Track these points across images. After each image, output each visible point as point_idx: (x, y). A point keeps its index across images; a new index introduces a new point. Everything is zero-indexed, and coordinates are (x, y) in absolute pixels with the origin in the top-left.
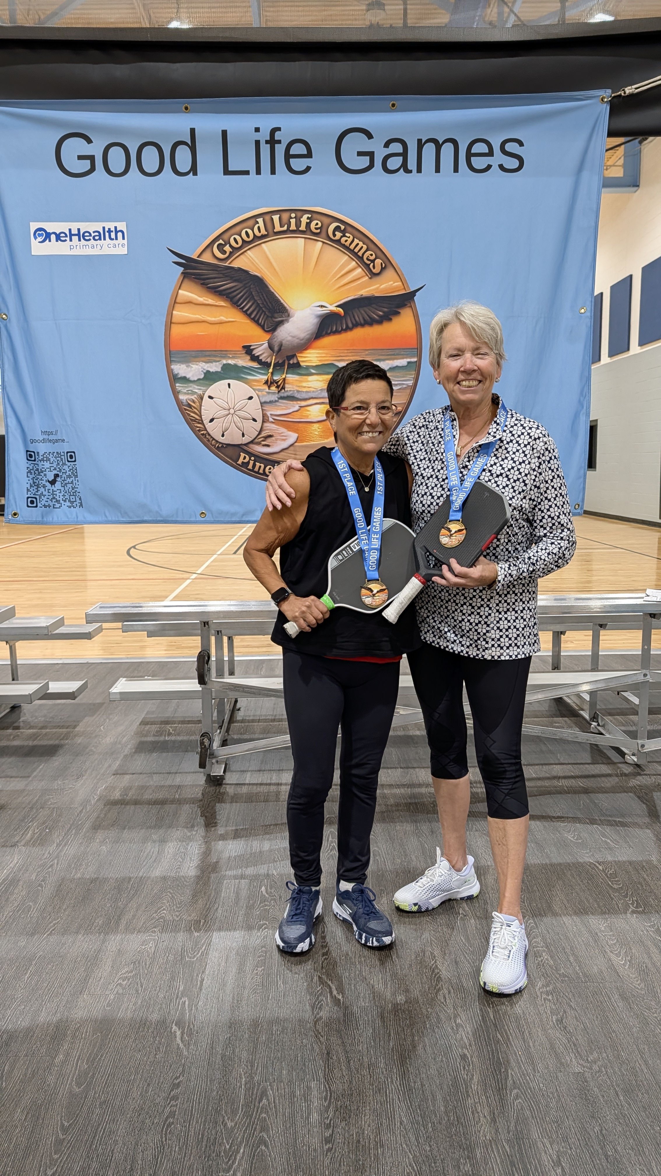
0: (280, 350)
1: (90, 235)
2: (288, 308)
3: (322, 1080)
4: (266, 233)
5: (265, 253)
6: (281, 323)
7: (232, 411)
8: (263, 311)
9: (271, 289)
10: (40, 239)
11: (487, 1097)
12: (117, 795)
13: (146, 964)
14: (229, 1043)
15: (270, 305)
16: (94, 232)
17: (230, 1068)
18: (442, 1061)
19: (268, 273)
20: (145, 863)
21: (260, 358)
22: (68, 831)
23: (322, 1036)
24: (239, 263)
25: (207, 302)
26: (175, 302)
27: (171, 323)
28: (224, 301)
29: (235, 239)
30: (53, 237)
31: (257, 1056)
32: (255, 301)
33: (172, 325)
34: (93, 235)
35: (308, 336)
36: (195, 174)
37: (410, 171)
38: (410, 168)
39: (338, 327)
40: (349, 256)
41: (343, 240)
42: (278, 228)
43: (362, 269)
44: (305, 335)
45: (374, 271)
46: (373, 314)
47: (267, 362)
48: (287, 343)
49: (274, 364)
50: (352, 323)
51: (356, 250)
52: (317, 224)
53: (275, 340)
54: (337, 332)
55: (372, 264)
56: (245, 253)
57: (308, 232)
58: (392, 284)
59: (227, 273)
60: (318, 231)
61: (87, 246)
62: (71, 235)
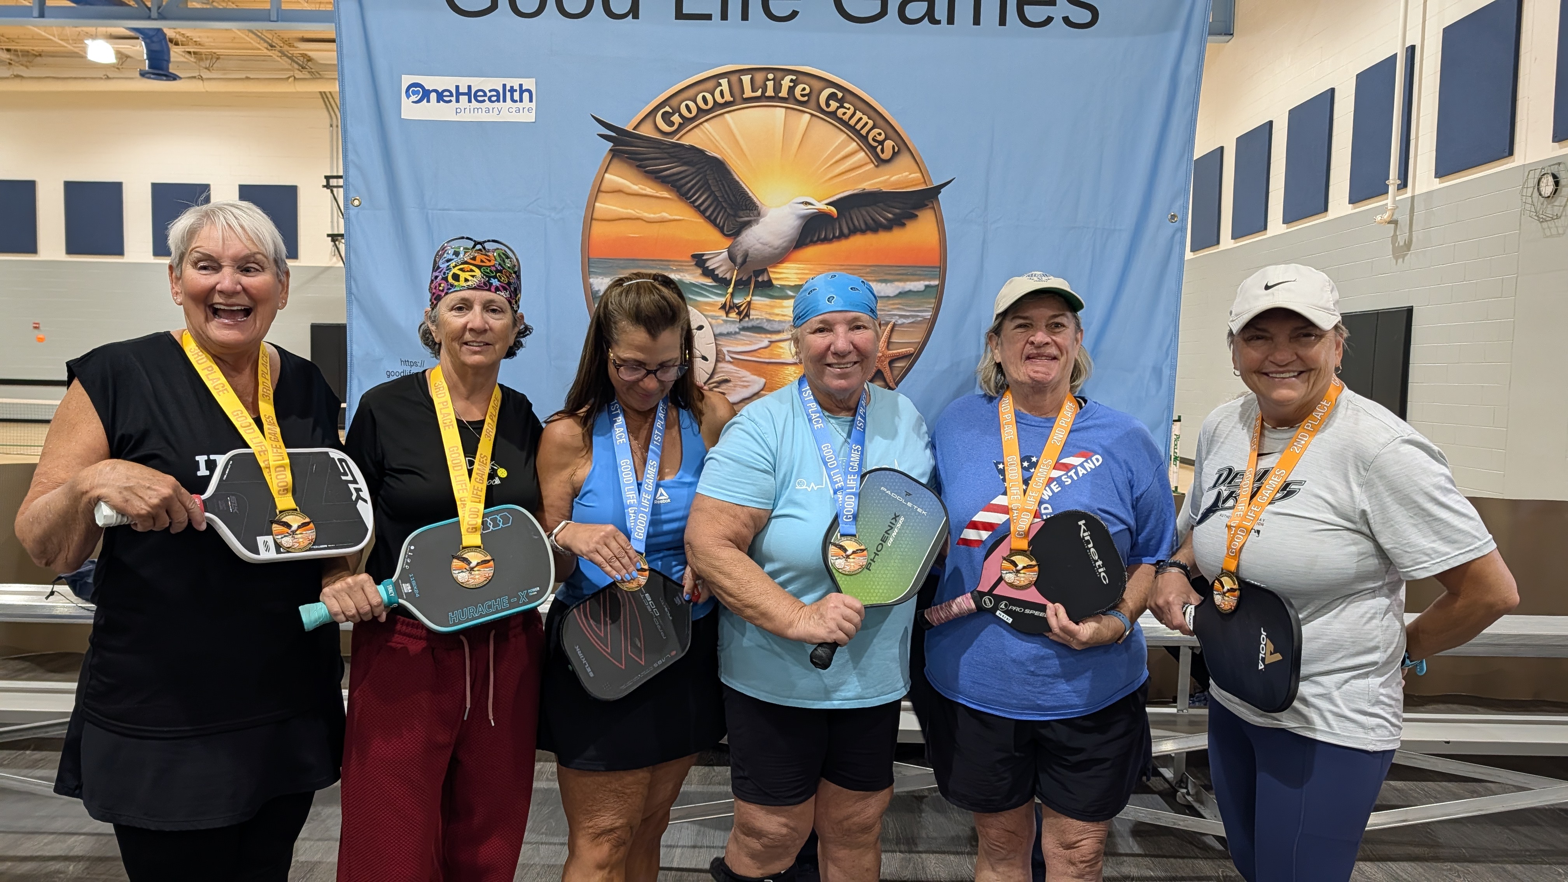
0: (744, 262)
1: (485, 95)
2: (758, 203)
4: (732, 99)
5: (728, 126)
6: (747, 224)
8: (723, 207)
9: (736, 177)
10: (414, 98)
15: (733, 199)
16: (490, 91)
19: (733, 156)
21: (716, 273)
24: (692, 139)
25: (644, 192)
26: (598, 191)
27: (592, 219)
28: (668, 191)
29: (687, 106)
30: (433, 96)
32: (713, 192)
33: (594, 222)
34: (489, 94)
35: (784, 244)
36: (636, 16)
37: (939, 22)
38: (937, 17)
39: (828, 233)
40: (848, 135)
41: (840, 112)
42: (748, 93)
43: (866, 153)
44: (780, 241)
45: (883, 156)
46: (878, 216)
47: (726, 278)
48: (756, 252)
49: (735, 281)
50: (849, 228)
51: (858, 127)
52: (804, 89)
53: (738, 247)
54: (826, 240)
55: (880, 147)
56: (701, 126)
57: (791, 100)
58: (907, 176)
59: (673, 152)
60: (806, 98)
61: (480, 110)
62: (458, 94)
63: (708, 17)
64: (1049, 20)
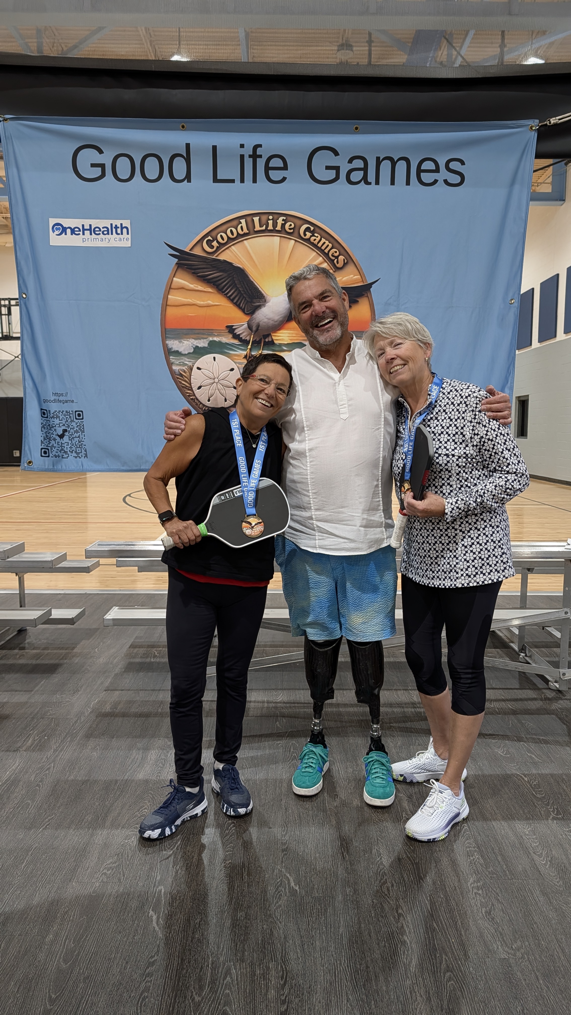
0: (257, 330)
1: (100, 230)
2: (265, 294)
3: (280, 961)
4: (248, 232)
5: (246, 248)
6: (259, 307)
7: (216, 380)
8: (244, 297)
9: (251, 279)
10: (57, 232)
11: (423, 979)
12: (107, 708)
13: (128, 856)
14: (199, 926)
15: (250, 292)
16: (103, 228)
17: (199, 949)
18: (385, 946)
19: (249, 265)
20: (130, 768)
21: (241, 336)
22: (64, 738)
23: (280, 923)
24: (225, 256)
25: (197, 289)
26: (170, 288)
27: (166, 305)
28: (211, 287)
29: (221, 236)
30: (69, 231)
31: (223, 940)
32: (237, 288)
33: (168, 307)
34: (102, 230)
35: (281, 319)
36: (189, 181)
37: (370, 184)
38: (369, 181)
40: (317, 253)
41: (312, 239)
42: (257, 228)
43: (328, 264)
44: (279, 317)
45: (338, 265)
47: (247, 340)
48: (264, 324)
49: (252, 342)
51: (323, 248)
52: (291, 225)
53: (254, 321)
55: (336, 260)
56: (230, 248)
57: (283, 232)
58: (352, 277)
59: (213, 264)
60: (292, 231)
61: (97, 240)
62: (84, 230)
63: (233, 181)
64: (435, 182)
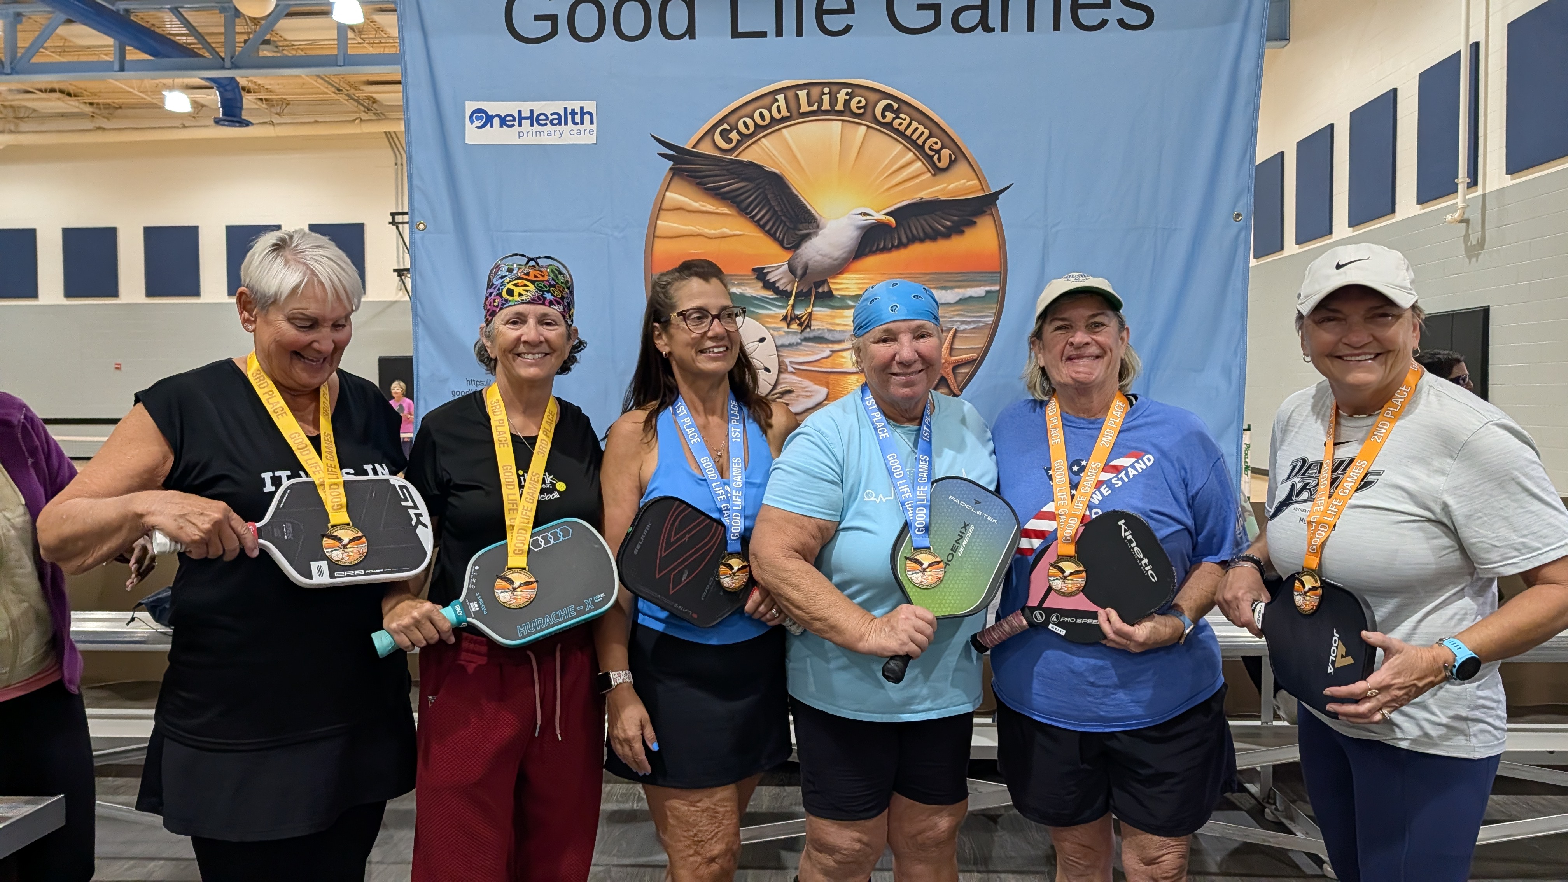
0: (804, 273)
1: (547, 118)
2: (817, 216)
4: (789, 114)
5: (786, 141)
6: (807, 236)
8: (782, 221)
9: (794, 191)
10: (478, 123)
15: (792, 213)
16: (552, 114)
19: (790, 169)
21: (777, 285)
24: (750, 154)
25: (704, 209)
26: (659, 209)
27: (654, 236)
28: (728, 206)
29: (745, 123)
30: (496, 121)
32: (772, 207)
33: (656, 239)
34: (550, 118)
35: (844, 256)
36: (692, 36)
37: (992, 30)
38: (991, 25)
39: (887, 244)
40: (904, 145)
41: (896, 123)
42: (805, 108)
43: (923, 163)
44: (841, 252)
45: (940, 165)
46: (936, 225)
47: (787, 290)
48: (815, 264)
49: (796, 293)
50: (907, 237)
51: (914, 137)
52: (860, 102)
53: (798, 260)
54: (885, 250)
55: (937, 156)
56: (759, 142)
57: (848, 113)
58: (965, 183)
59: (731, 169)
60: (862, 111)
61: (542, 133)
62: (521, 118)
63: (763, 34)
64: (1104, 23)
